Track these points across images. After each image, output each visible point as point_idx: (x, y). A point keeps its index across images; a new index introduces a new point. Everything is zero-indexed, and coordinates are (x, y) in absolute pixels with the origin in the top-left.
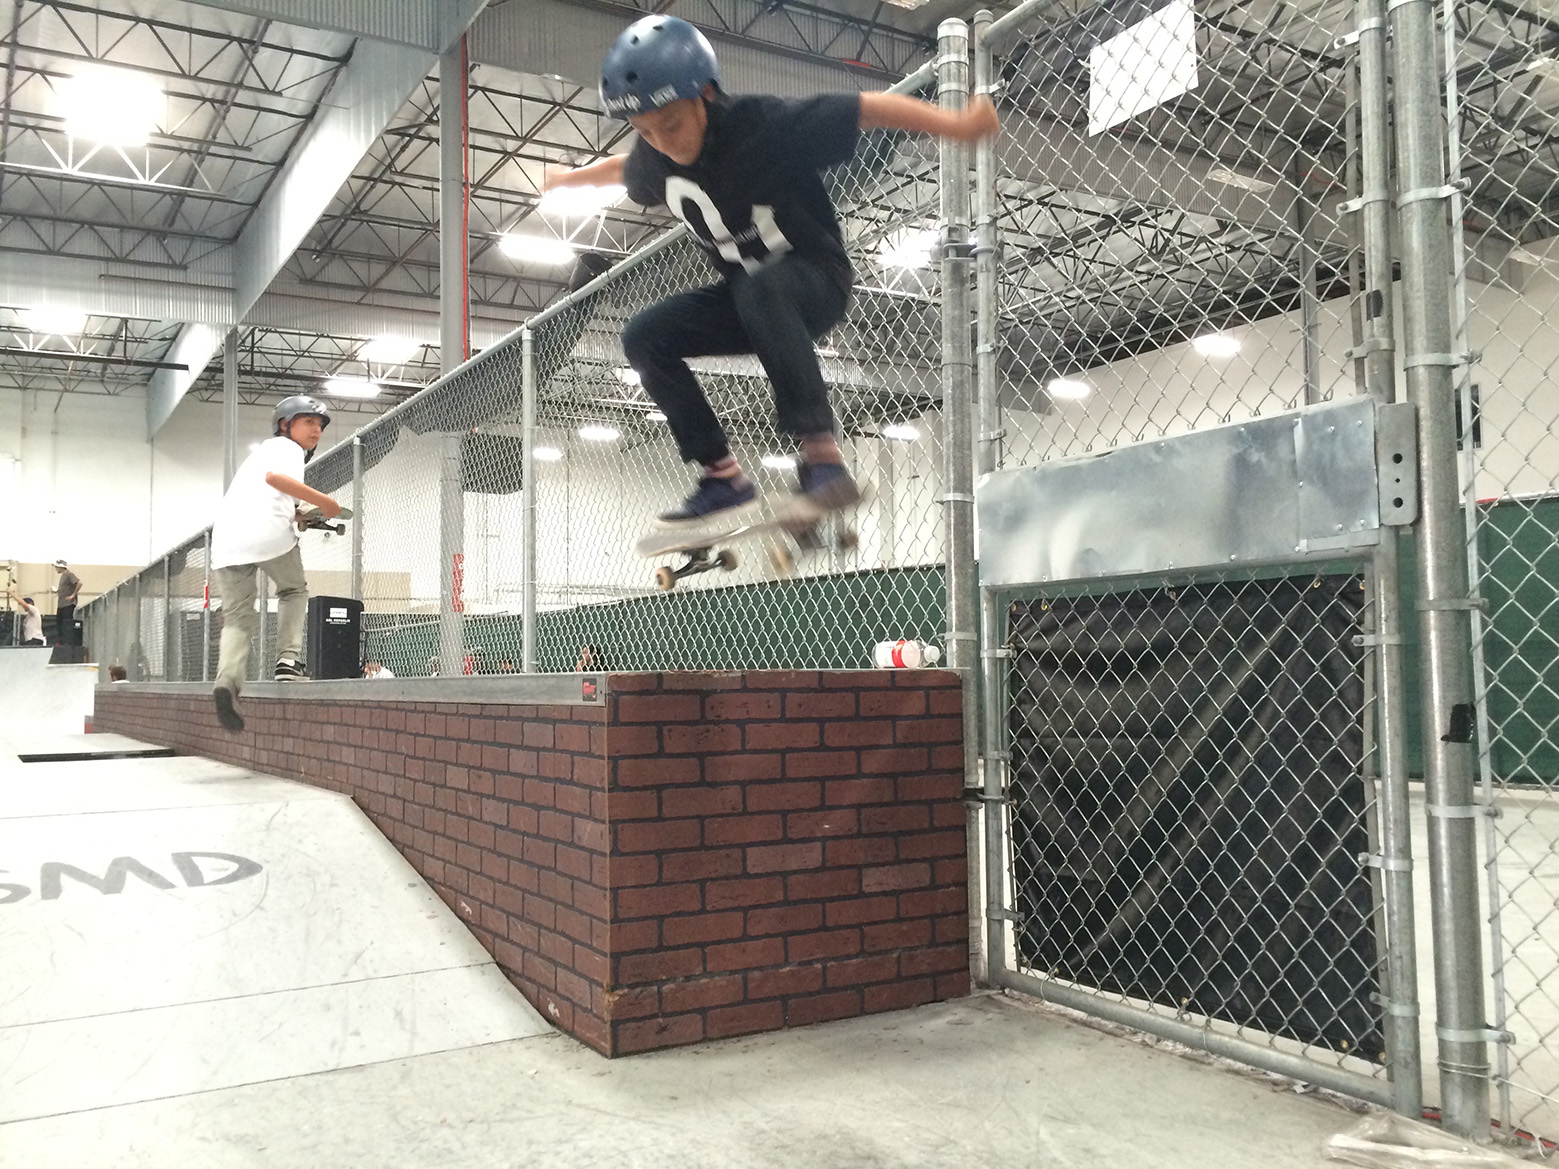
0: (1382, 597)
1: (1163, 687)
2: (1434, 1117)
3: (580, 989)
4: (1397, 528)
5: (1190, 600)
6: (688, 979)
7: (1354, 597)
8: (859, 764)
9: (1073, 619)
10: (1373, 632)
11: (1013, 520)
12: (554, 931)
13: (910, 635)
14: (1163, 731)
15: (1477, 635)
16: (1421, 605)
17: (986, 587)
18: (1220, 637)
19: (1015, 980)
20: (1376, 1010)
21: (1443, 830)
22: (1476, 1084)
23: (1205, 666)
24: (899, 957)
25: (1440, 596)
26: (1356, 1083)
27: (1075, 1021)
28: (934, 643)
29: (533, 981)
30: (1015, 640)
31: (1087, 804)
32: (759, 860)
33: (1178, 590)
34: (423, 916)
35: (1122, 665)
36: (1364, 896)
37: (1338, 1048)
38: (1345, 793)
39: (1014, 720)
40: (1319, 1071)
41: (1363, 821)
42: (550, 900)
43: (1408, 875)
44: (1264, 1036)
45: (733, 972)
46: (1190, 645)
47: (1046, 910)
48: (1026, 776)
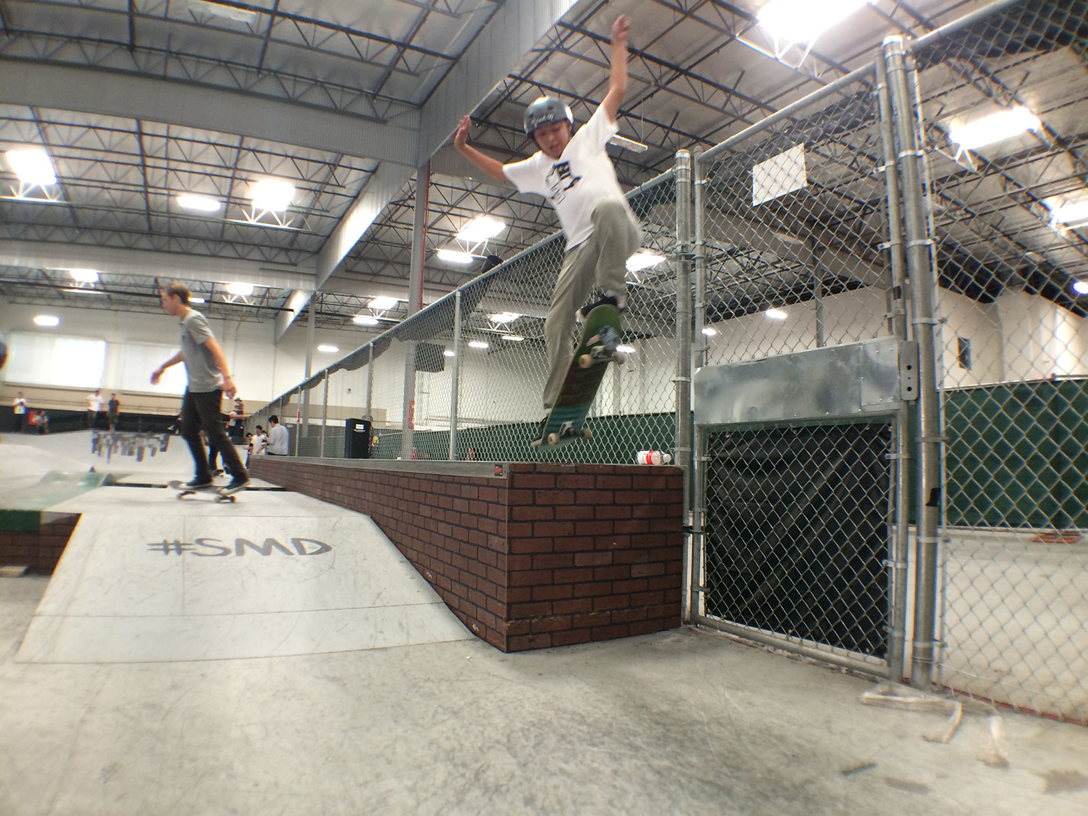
0: (900, 435)
1: (788, 478)
2: (906, 682)
3: (490, 620)
4: (908, 401)
5: (804, 434)
6: (544, 617)
7: (886, 435)
8: (632, 514)
9: (742, 442)
10: (895, 452)
11: (710, 392)
12: (476, 589)
13: (655, 448)
14: (787, 500)
15: (943, 455)
16: (919, 439)
17: (698, 425)
18: (819, 453)
19: (703, 620)
20: (884, 634)
21: (923, 549)
22: (927, 666)
23: (811, 468)
24: (647, 610)
25: (928, 435)
26: (873, 668)
27: (734, 640)
28: (668, 452)
29: (464, 613)
30: (711, 452)
31: (746, 535)
32: (580, 559)
33: (797, 429)
34: (408, 577)
35: (767, 467)
36: (884, 581)
37: (864, 651)
38: (877, 531)
39: (710, 493)
40: (855, 663)
41: (886, 545)
42: (474, 574)
43: (905, 570)
44: (828, 647)
45: (566, 615)
46: (803, 457)
47: (721, 587)
48: (715, 521)
